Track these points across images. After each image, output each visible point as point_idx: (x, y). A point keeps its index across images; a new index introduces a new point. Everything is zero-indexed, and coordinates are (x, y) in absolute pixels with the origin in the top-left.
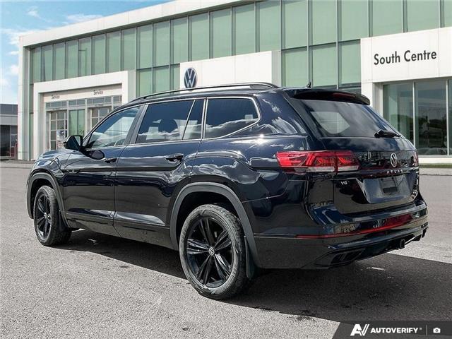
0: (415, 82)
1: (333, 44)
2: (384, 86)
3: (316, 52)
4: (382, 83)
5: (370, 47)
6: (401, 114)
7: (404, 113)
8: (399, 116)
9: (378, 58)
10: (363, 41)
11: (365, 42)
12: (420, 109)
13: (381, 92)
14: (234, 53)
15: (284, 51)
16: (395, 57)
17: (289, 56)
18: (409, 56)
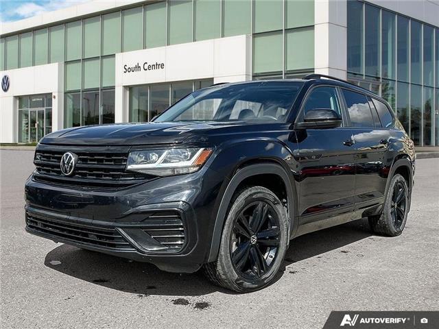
0: (150, 85)
1: (97, 58)
2: (130, 88)
3: (87, 63)
4: (129, 86)
5: (122, 59)
6: (140, 109)
7: (142, 108)
8: (139, 110)
9: (126, 67)
10: (116, 55)
11: (119, 56)
12: (153, 105)
13: (128, 92)
14: (34, 65)
15: (66, 63)
16: (138, 68)
17: (69, 66)
18: (146, 67)
